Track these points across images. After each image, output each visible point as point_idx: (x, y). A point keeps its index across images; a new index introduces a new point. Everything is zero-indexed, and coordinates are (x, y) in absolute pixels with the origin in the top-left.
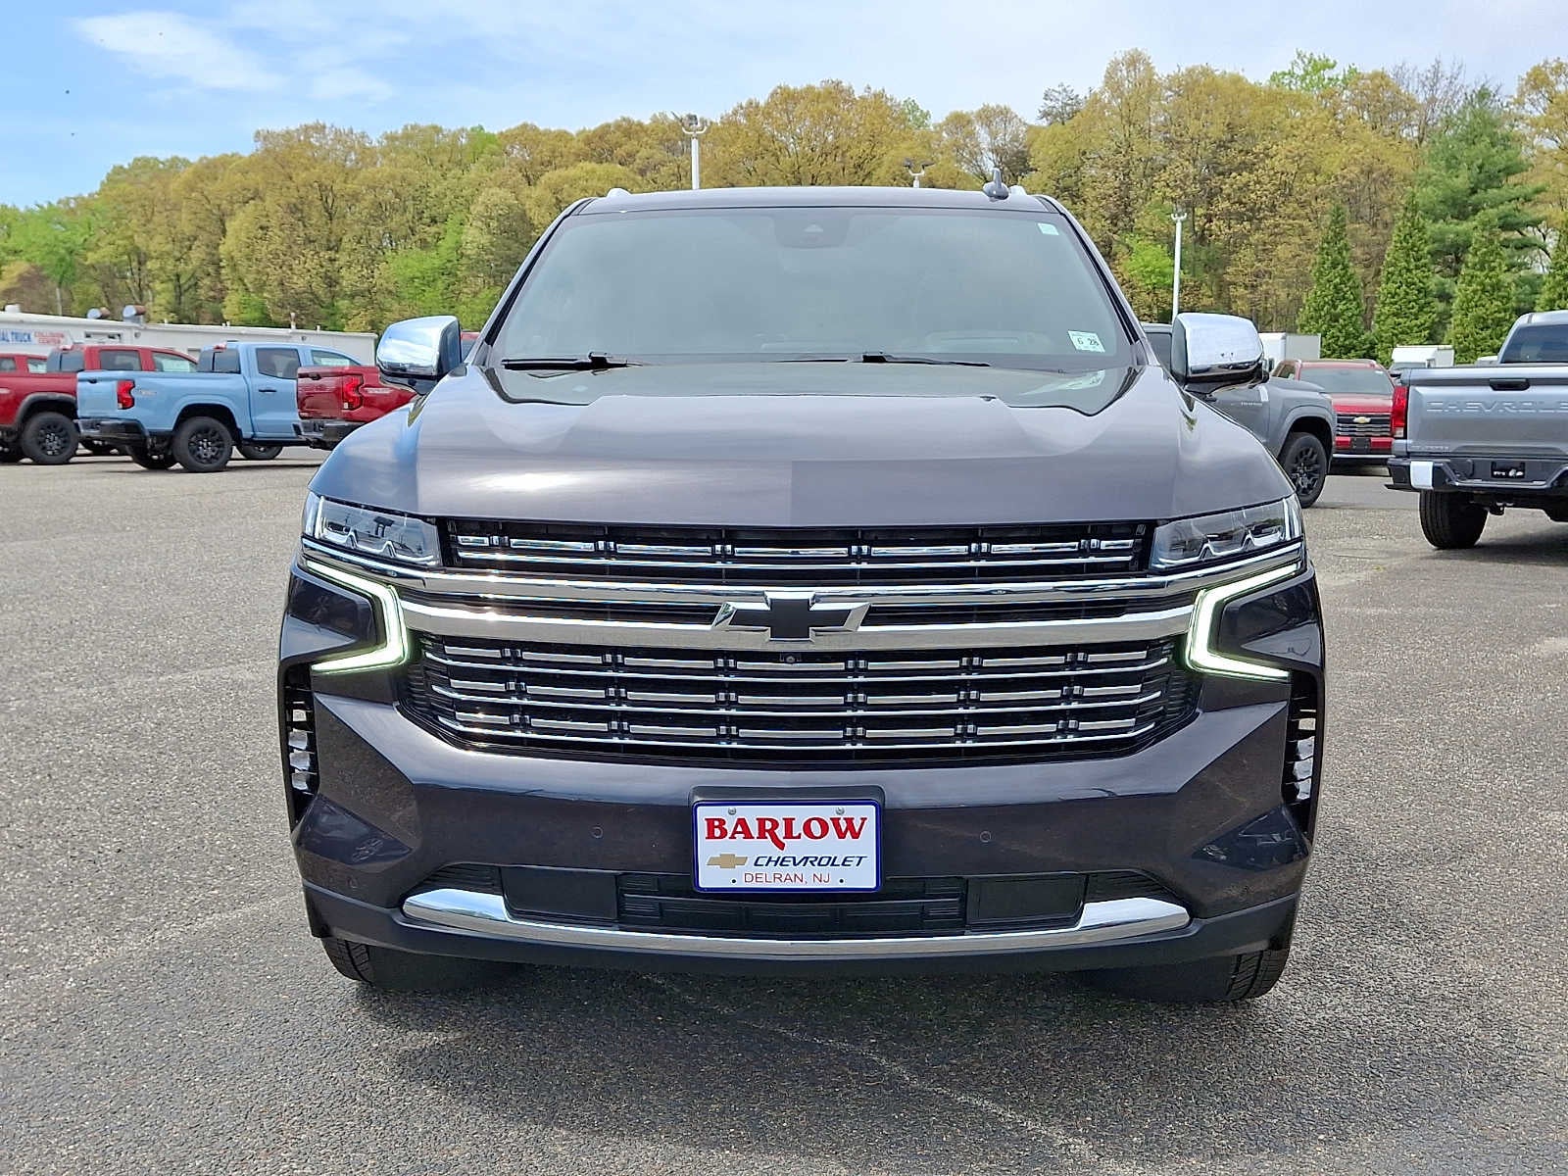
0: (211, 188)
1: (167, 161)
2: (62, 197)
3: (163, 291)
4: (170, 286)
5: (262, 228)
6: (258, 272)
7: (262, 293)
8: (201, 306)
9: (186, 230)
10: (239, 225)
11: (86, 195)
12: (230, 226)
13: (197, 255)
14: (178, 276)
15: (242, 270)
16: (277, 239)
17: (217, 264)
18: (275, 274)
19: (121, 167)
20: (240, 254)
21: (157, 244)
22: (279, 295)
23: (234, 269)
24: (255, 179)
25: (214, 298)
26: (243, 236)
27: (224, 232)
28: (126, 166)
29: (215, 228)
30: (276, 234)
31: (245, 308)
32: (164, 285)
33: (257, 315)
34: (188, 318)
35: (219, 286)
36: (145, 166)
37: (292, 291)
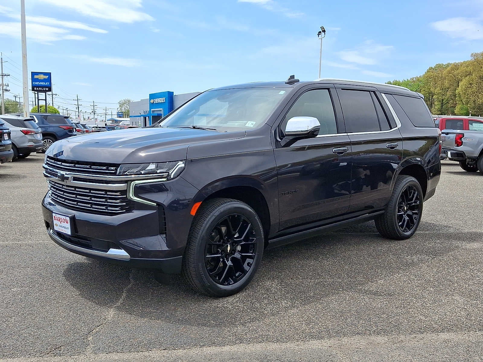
0: (456, 72)
1: (446, 64)
2: (412, 78)
3: (438, 104)
4: (440, 103)
5: (470, 84)
6: (467, 98)
7: (468, 105)
8: (448, 109)
9: (447, 86)
10: (463, 84)
11: (419, 77)
12: (460, 84)
13: (449, 93)
14: (443, 100)
15: (462, 98)
16: (475, 88)
17: (455, 96)
18: (472, 98)
19: (432, 67)
20: (462, 93)
21: (437, 90)
22: (473, 105)
23: (460, 97)
24: (470, 68)
25: (453, 106)
26: (464, 87)
27: (458, 86)
28: (433, 67)
29: (455, 85)
30: (474, 86)
31: (462, 110)
32: (438, 103)
33: (465, 112)
34: (444, 113)
35: (455, 103)
36: (439, 67)
37: (478, 104)
